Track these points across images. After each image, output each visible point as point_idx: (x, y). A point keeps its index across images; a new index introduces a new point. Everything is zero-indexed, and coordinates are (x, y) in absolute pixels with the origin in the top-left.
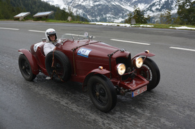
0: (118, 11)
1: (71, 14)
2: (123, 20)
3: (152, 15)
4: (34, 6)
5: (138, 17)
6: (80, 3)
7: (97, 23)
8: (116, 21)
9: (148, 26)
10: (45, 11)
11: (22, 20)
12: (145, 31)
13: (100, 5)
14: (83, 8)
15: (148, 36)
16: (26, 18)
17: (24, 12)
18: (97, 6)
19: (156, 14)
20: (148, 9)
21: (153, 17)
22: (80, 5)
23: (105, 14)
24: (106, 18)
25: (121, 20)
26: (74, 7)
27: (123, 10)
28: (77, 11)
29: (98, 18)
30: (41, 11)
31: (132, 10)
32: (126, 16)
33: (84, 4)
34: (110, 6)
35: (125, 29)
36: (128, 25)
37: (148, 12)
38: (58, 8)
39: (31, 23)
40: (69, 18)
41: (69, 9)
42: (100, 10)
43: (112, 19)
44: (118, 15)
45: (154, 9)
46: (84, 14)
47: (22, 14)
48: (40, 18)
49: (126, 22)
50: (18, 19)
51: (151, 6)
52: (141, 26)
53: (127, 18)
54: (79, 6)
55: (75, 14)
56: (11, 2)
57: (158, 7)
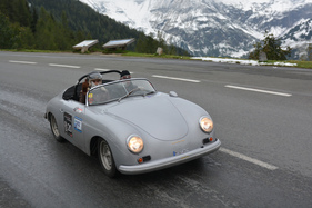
0: (237, 39)
1: (161, 43)
2: (246, 53)
3: (293, 45)
4: (104, 30)
5: (271, 50)
6: (176, 25)
7: (204, 59)
8: (234, 54)
9: (288, 64)
10: (122, 38)
11: (86, 53)
12: (283, 73)
13: (208, 28)
14: (182, 33)
15: (288, 80)
16: (91, 49)
17: (89, 39)
18: (204, 30)
19: (300, 44)
20: (287, 36)
21: (296, 49)
22: (177, 28)
23: (216, 43)
24: (217, 50)
25: (242, 53)
26: (167, 32)
27: (245, 36)
28: (171, 38)
29: (205, 50)
30: (115, 39)
31: (261, 36)
32: (250, 47)
33: (183, 27)
34: (225, 30)
35: (249, 69)
36: (254, 63)
37: (288, 40)
38: (142, 34)
39: (99, 57)
40: (159, 50)
41: (159, 36)
42: (209, 37)
43: (228, 52)
44: (237, 45)
45: (297, 35)
46: (182, 44)
47: (86, 43)
48: (113, 50)
49: (251, 57)
50: (79, 51)
51: (293, 31)
52: (276, 63)
53: (252, 50)
54: (175, 31)
55: (168, 43)
56: (70, 24)
57: (304, 32)
